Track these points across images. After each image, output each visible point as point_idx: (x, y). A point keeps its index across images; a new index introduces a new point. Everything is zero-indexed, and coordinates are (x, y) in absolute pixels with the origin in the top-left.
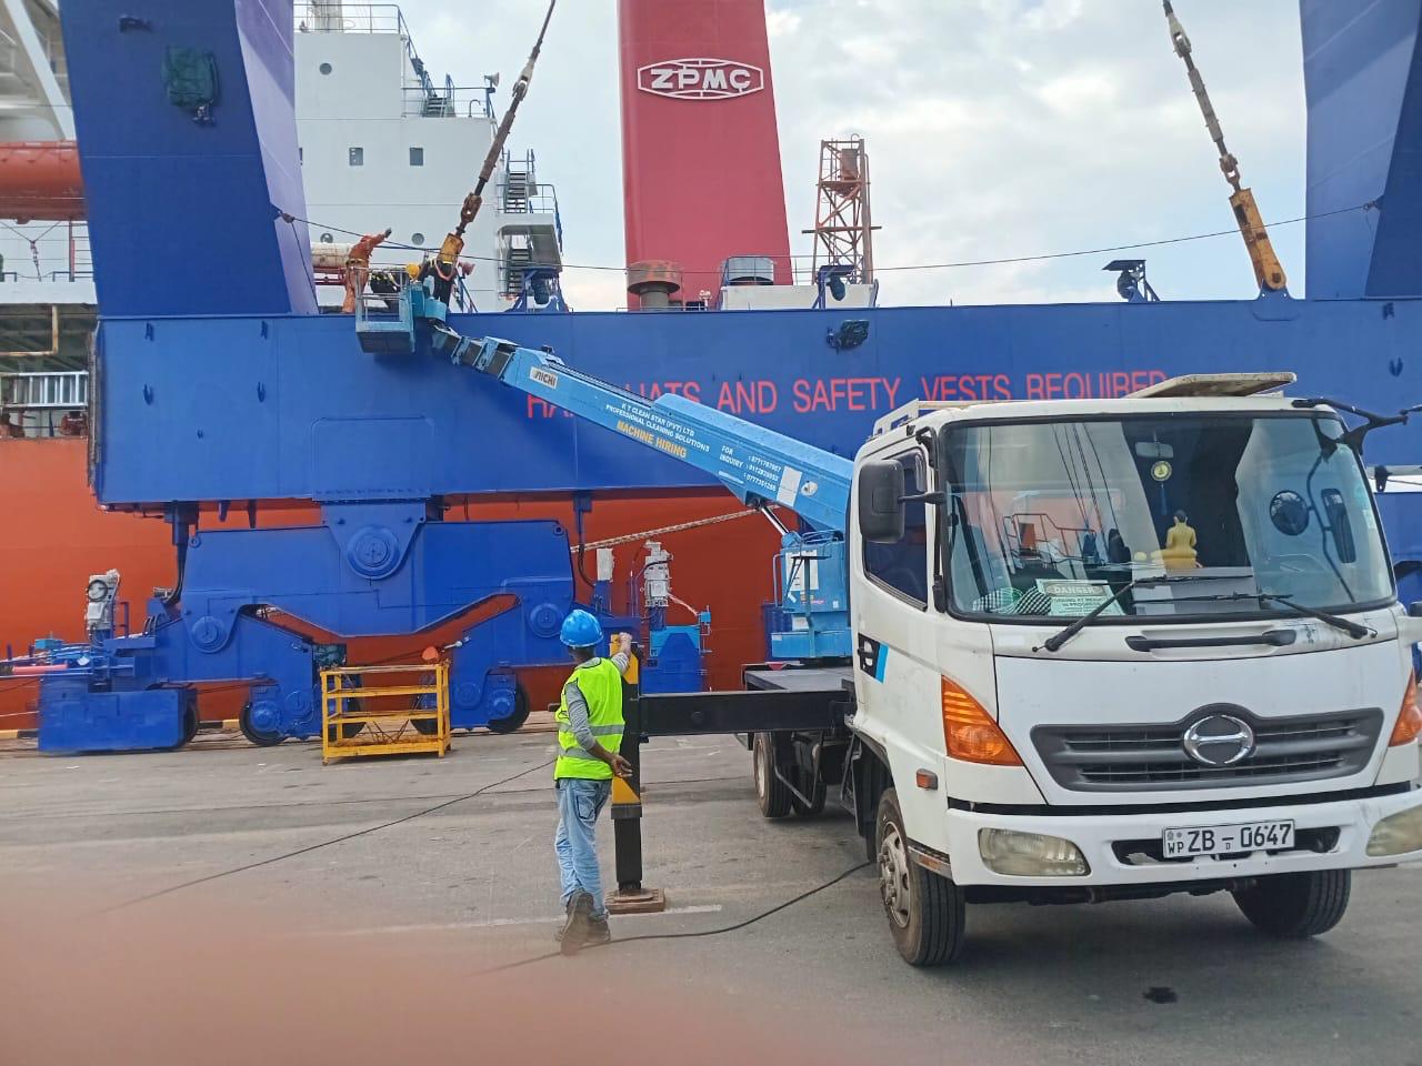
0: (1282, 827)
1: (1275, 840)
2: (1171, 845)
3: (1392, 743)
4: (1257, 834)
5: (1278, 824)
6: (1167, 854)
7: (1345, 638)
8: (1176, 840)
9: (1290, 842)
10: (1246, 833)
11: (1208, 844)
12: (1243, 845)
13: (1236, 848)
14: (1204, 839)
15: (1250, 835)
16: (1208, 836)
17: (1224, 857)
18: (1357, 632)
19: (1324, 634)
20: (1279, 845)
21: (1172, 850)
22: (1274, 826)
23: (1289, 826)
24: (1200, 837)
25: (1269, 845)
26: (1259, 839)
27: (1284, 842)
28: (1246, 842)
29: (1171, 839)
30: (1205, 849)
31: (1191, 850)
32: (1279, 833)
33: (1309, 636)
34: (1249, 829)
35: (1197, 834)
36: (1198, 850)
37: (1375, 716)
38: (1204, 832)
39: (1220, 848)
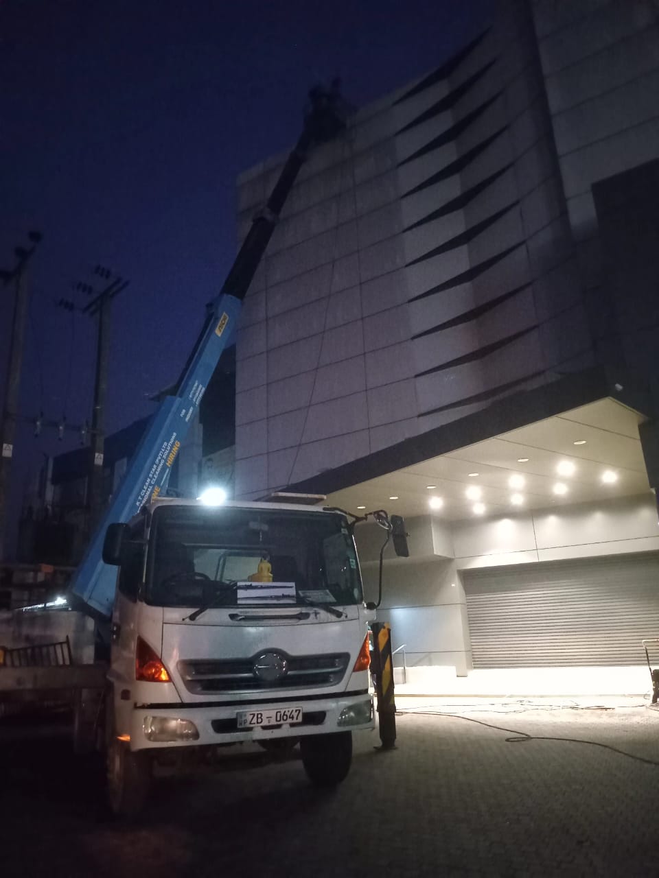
0: (296, 711)
1: (293, 718)
2: (241, 722)
3: (355, 670)
4: (284, 715)
5: (294, 709)
6: (239, 727)
7: (333, 618)
8: (244, 718)
9: (300, 719)
10: (279, 714)
11: (260, 720)
12: (277, 721)
13: (273, 722)
14: (258, 718)
15: (281, 715)
16: (259, 716)
17: (264, 728)
18: (339, 615)
19: (323, 614)
20: (295, 721)
21: (241, 724)
22: (293, 711)
23: (300, 711)
24: (256, 716)
25: (290, 721)
26: (285, 717)
27: (297, 719)
28: (278, 719)
29: (241, 718)
30: (258, 723)
31: (250, 723)
32: (295, 714)
33: (316, 616)
34: (280, 712)
35: (254, 715)
36: (254, 724)
37: (346, 657)
38: (258, 714)
39: (265, 723)
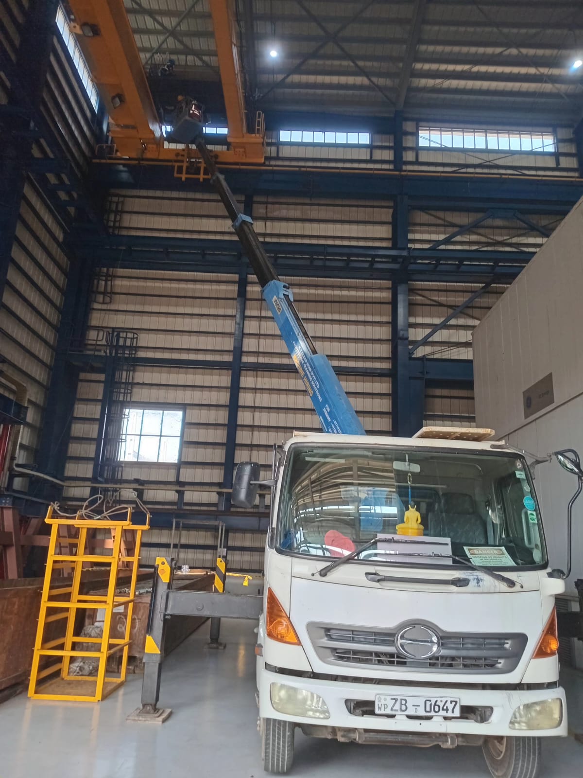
0: (451, 702)
1: (447, 710)
2: (380, 706)
3: (533, 656)
4: (435, 705)
5: (449, 700)
6: (378, 712)
7: (503, 586)
8: (383, 702)
9: (457, 713)
10: (428, 703)
11: (404, 708)
12: (426, 711)
13: (421, 712)
14: (401, 704)
15: (431, 705)
16: (403, 702)
17: (410, 717)
18: (511, 583)
19: (488, 580)
20: (450, 714)
21: (380, 708)
22: (446, 702)
23: (456, 702)
24: (398, 702)
25: (444, 713)
26: (437, 708)
27: (453, 712)
28: (428, 709)
29: (380, 701)
30: (401, 710)
31: (392, 709)
32: (450, 706)
33: (478, 583)
34: (430, 701)
35: (396, 700)
36: (397, 711)
37: (521, 639)
38: (401, 700)
39: (411, 712)
